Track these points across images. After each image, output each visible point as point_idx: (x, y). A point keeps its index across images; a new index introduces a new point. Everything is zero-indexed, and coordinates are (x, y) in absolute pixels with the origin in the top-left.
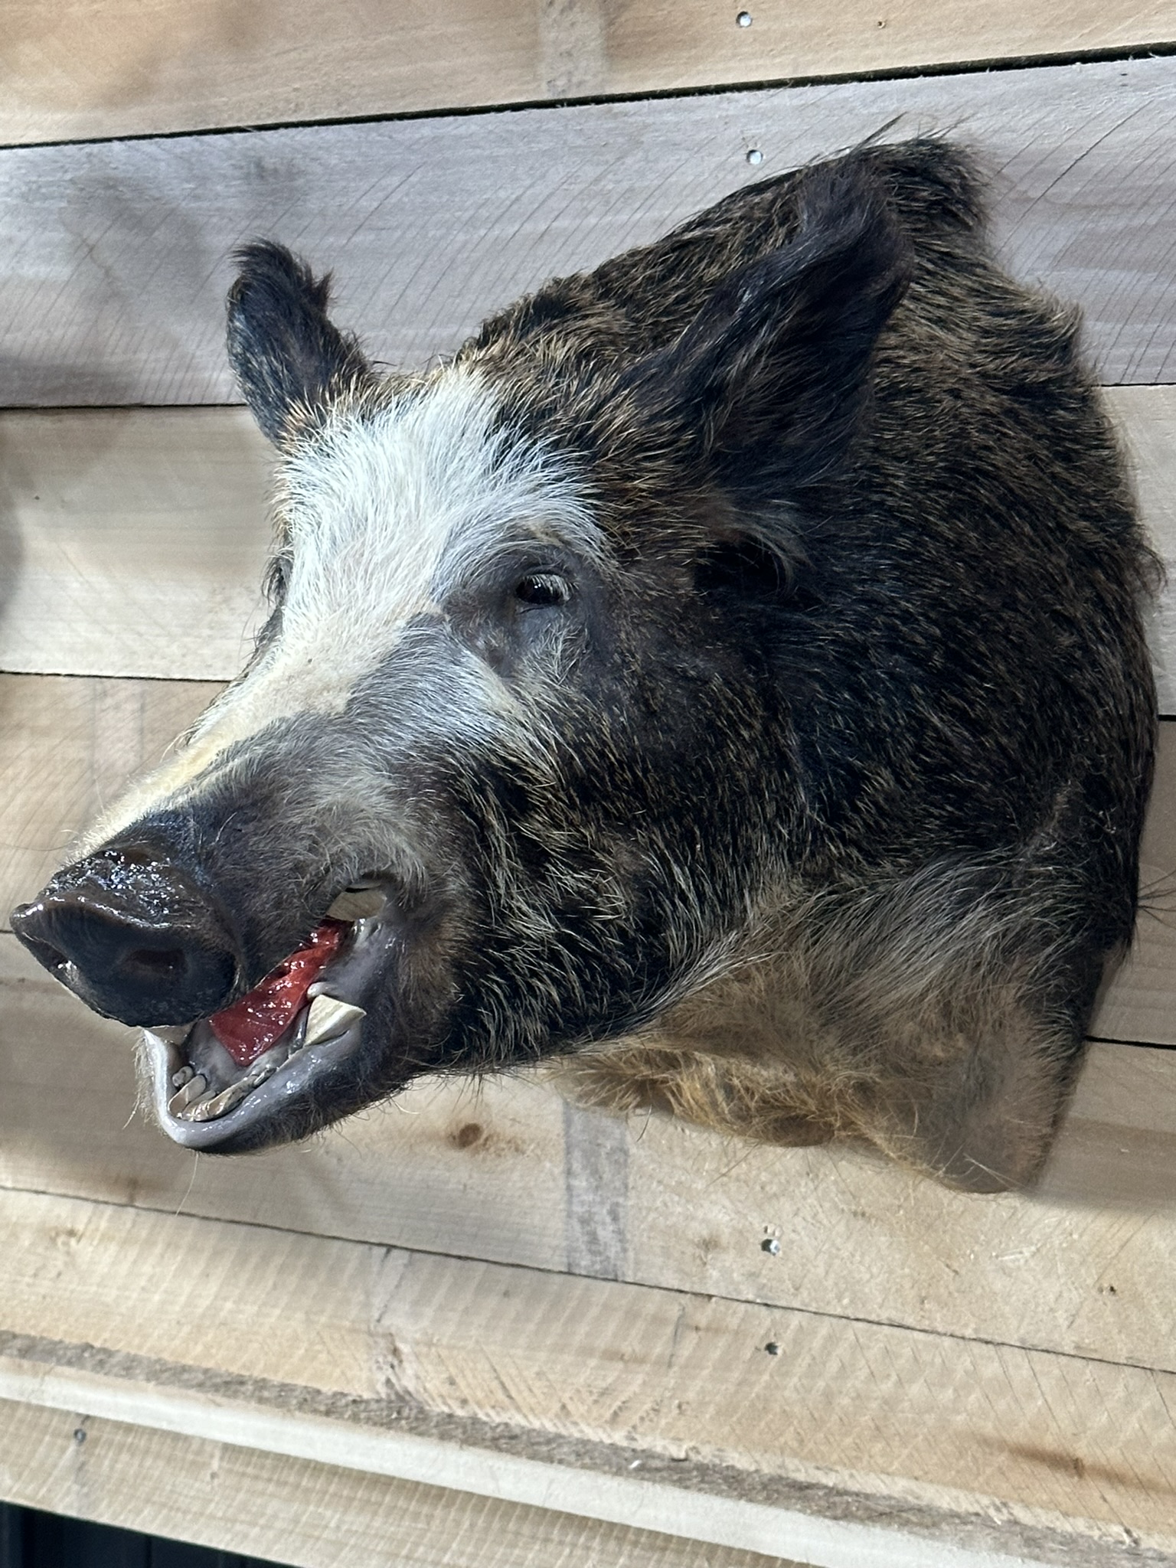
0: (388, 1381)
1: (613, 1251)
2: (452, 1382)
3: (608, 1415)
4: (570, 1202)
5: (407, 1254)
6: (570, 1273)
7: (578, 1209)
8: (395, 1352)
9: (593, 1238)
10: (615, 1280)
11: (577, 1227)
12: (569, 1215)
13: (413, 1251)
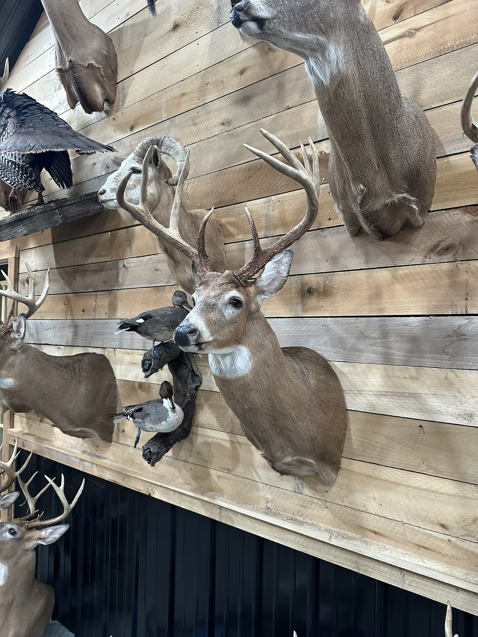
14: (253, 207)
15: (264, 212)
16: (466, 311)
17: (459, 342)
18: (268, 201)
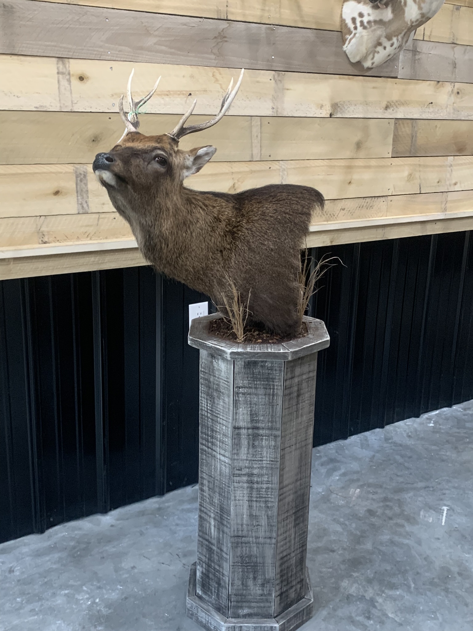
0: (42, 241)
1: (87, 208)
2: (55, 238)
3: (86, 236)
4: (78, 201)
5: (44, 217)
6: (79, 214)
7: (80, 202)
8: (43, 235)
9: (83, 207)
10: (87, 213)
11: (80, 205)
12: (78, 204)
13: (45, 216)
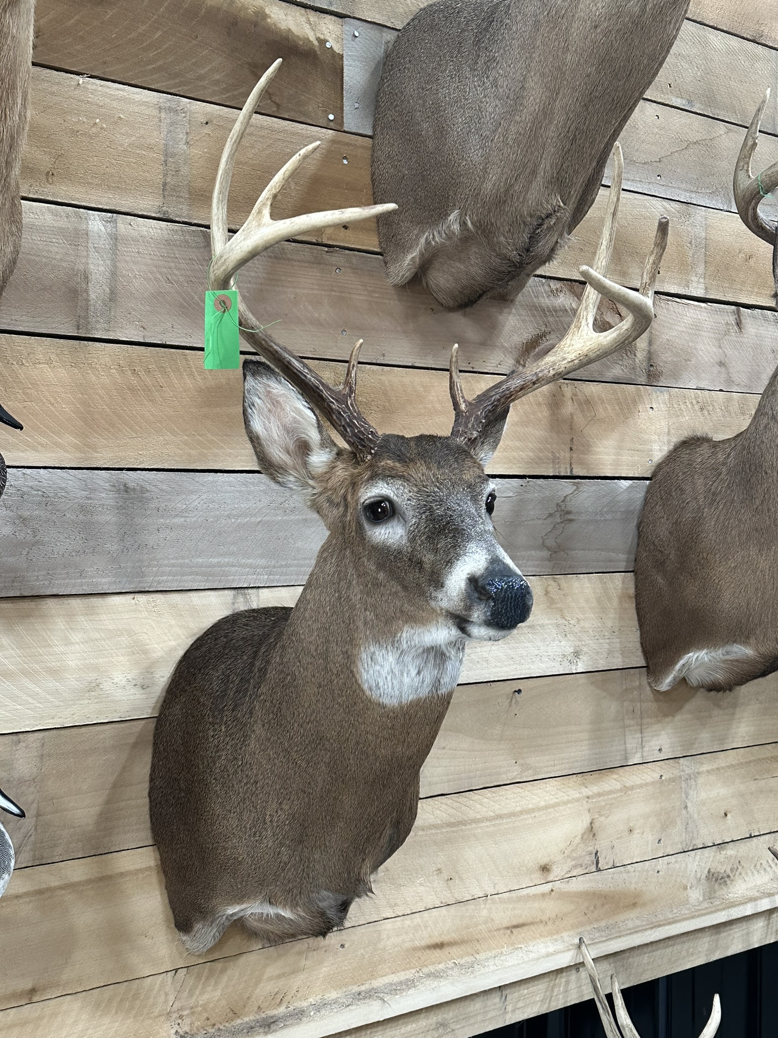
14: (115, 104)
15: (157, 138)
16: (571, 471)
17: (563, 525)
18: (170, 109)
